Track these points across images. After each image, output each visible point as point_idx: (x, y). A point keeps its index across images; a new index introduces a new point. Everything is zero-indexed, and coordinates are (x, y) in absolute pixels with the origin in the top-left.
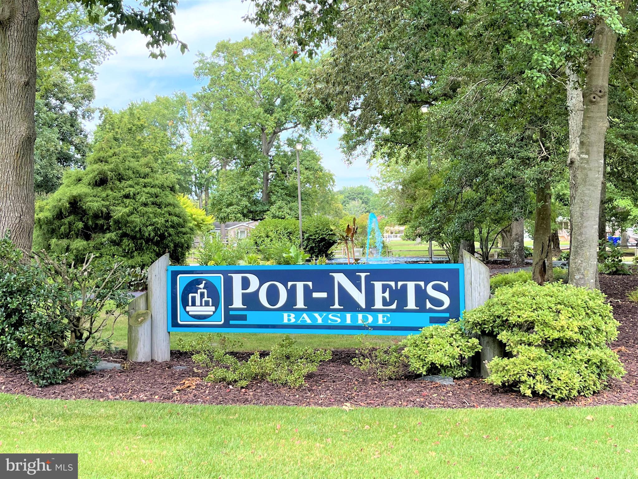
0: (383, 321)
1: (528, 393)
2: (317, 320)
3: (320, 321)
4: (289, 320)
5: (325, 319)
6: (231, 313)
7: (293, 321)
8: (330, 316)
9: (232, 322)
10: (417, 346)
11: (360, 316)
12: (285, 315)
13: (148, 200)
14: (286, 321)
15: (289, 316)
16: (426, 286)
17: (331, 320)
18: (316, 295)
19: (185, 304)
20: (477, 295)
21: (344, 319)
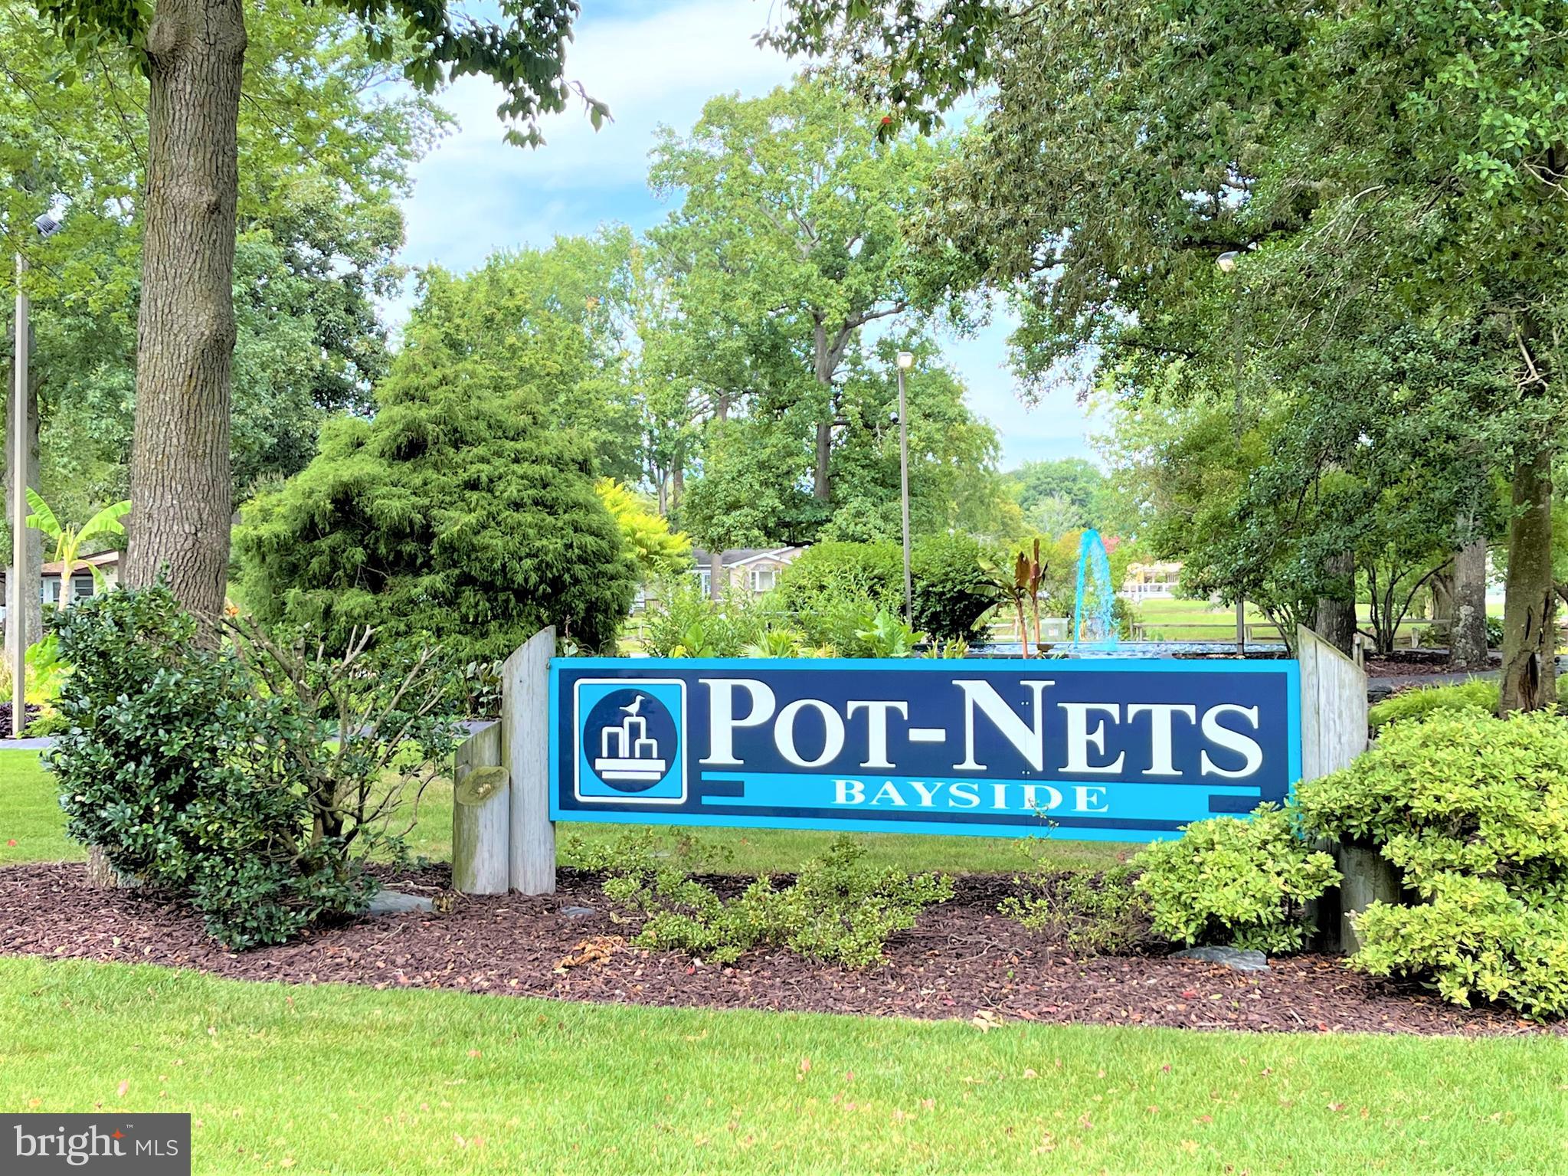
0: (1090, 804)
1: (1461, 996)
2: (919, 798)
3: (927, 802)
4: (850, 797)
5: (942, 796)
6: (706, 776)
7: (859, 799)
8: (953, 790)
9: (707, 800)
10: (1172, 869)
11: (1030, 790)
12: (840, 784)
13: (524, 494)
14: (840, 800)
15: (849, 787)
16: (1199, 718)
17: (956, 799)
18: (916, 735)
19: (592, 752)
20: (1334, 740)
21: (988, 797)
